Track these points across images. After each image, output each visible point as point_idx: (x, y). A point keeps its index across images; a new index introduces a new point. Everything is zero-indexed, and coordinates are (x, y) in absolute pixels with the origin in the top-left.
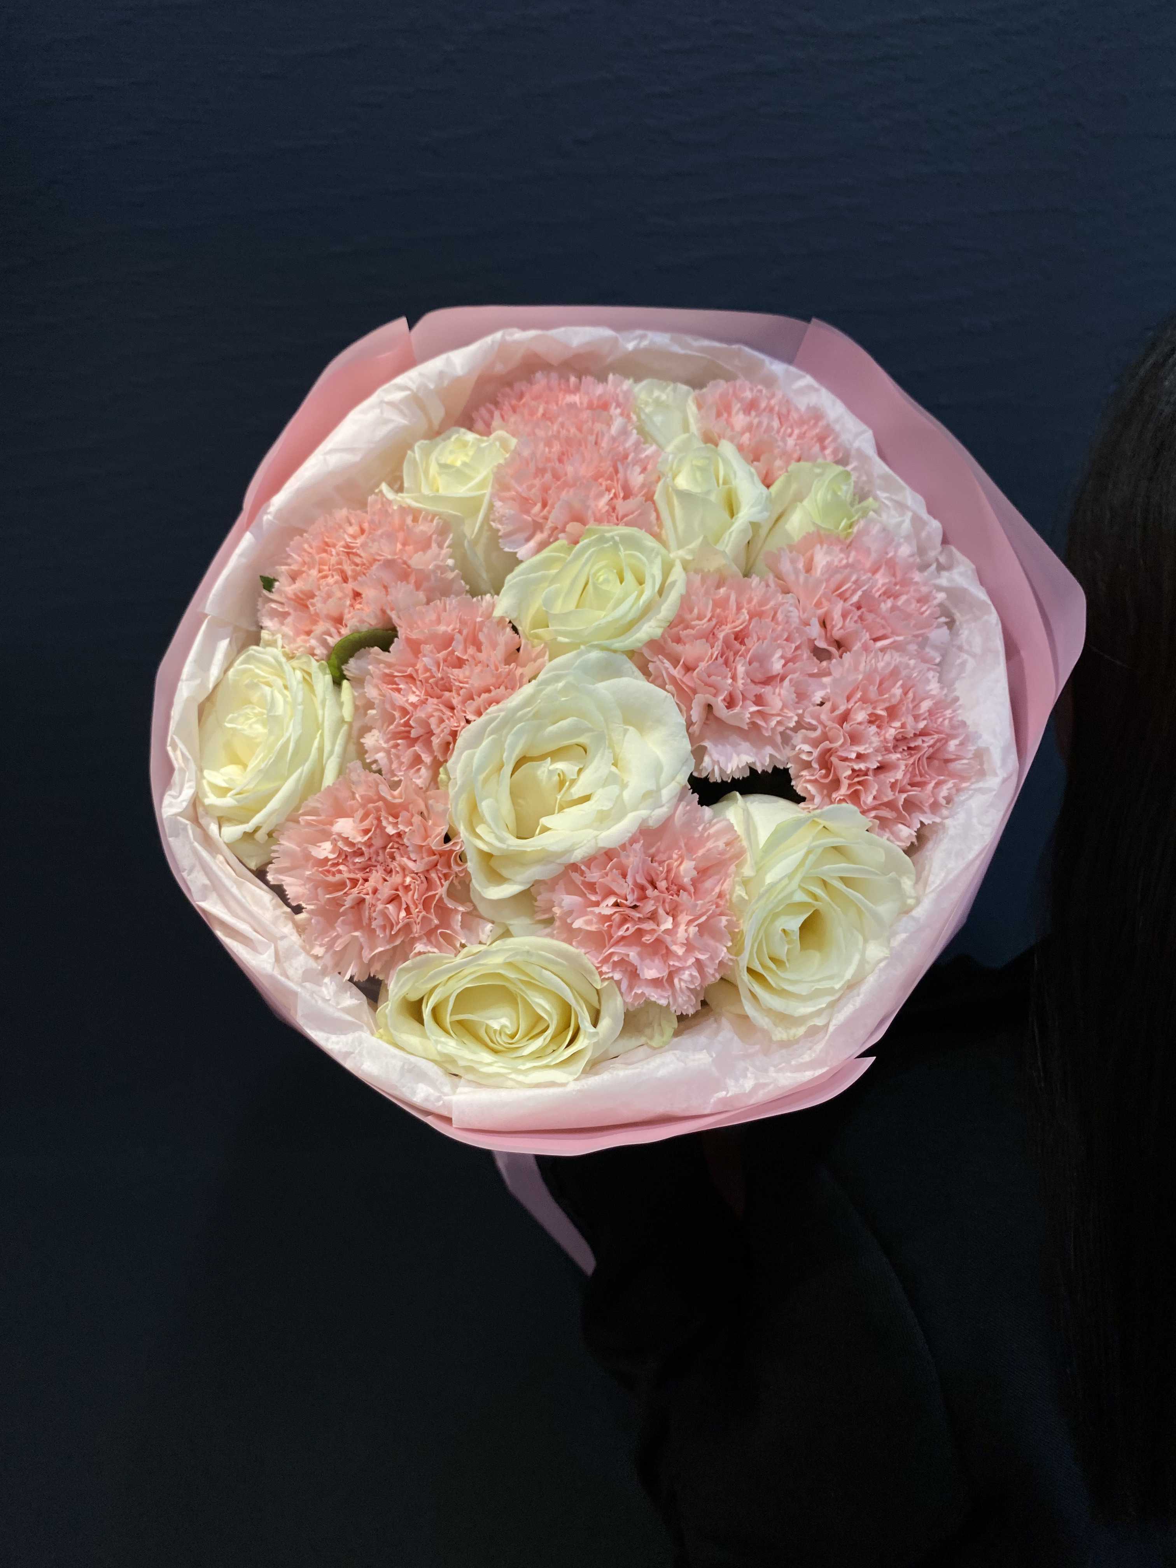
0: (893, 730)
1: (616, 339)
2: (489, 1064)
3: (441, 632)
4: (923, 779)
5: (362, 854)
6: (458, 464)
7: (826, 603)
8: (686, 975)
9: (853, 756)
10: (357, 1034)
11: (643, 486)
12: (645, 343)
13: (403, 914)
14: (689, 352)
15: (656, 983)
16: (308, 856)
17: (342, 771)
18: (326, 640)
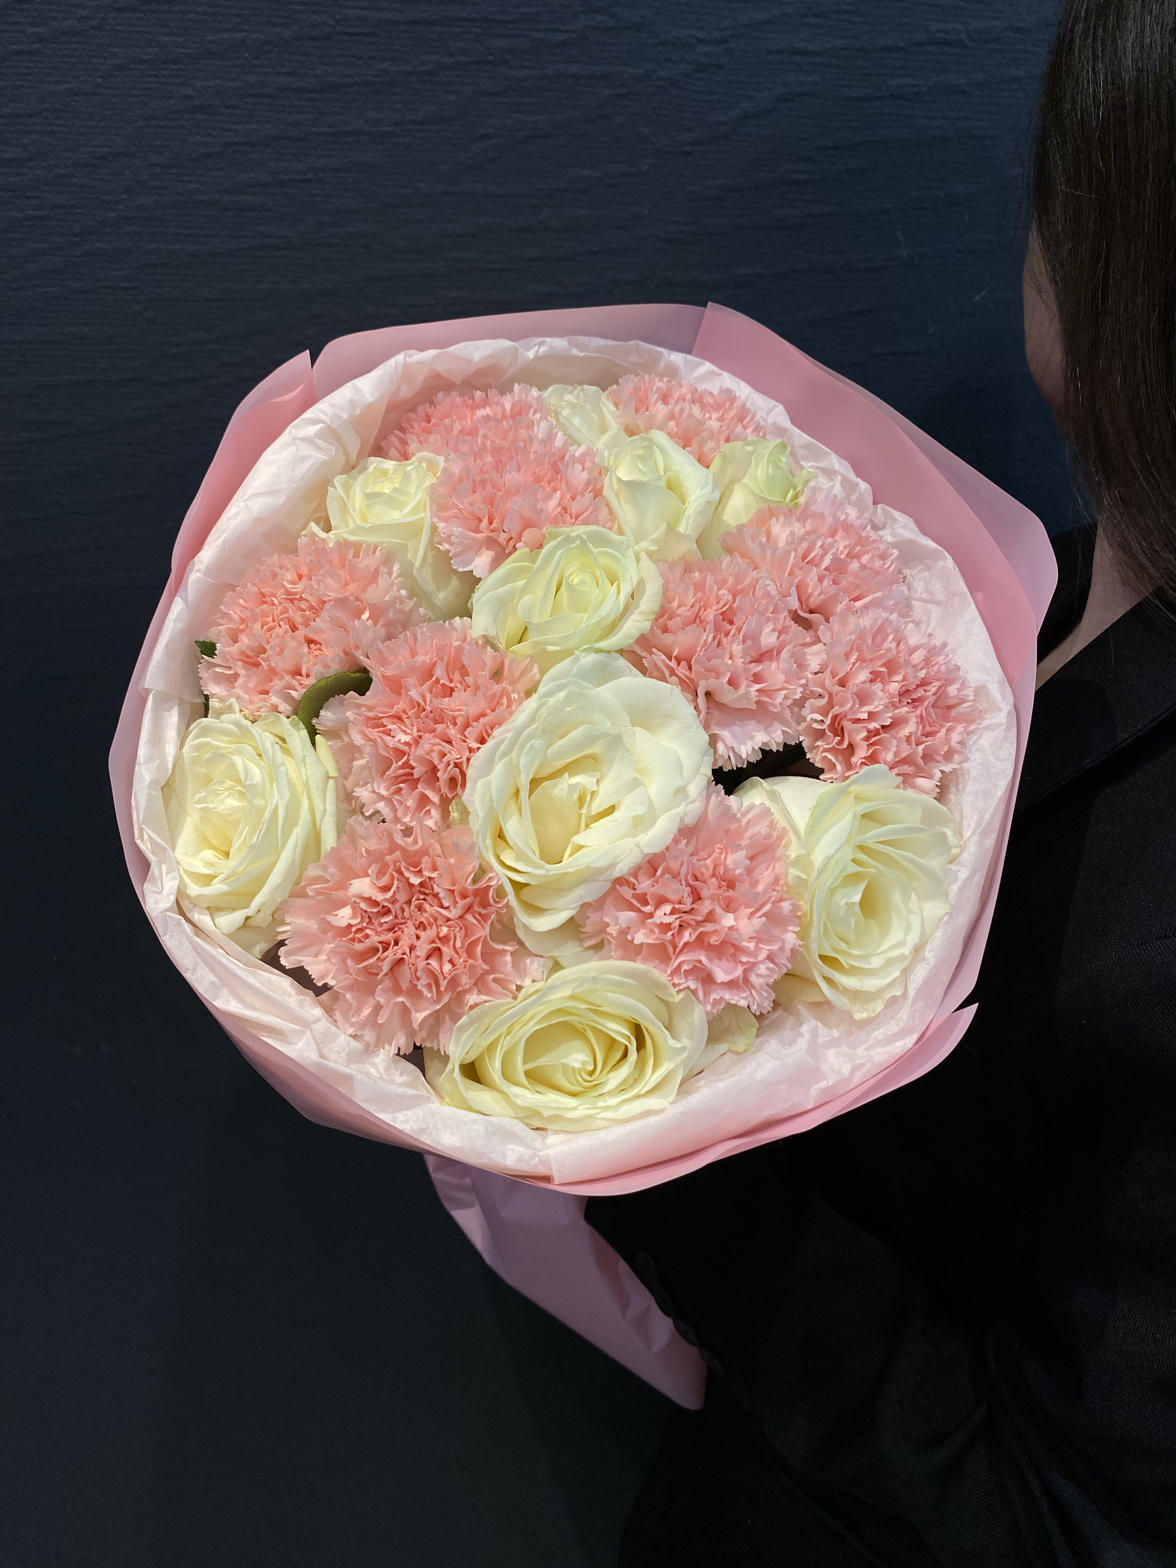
0: (896, 684)
1: (516, 349)
2: (574, 1109)
3: (419, 664)
4: (933, 729)
5: (388, 912)
6: (387, 491)
7: (797, 572)
8: (762, 969)
9: (865, 716)
10: (426, 1107)
11: (588, 483)
12: (543, 349)
13: (447, 967)
14: (589, 354)
15: (731, 985)
16: (326, 927)
17: (341, 829)
18: (290, 694)
